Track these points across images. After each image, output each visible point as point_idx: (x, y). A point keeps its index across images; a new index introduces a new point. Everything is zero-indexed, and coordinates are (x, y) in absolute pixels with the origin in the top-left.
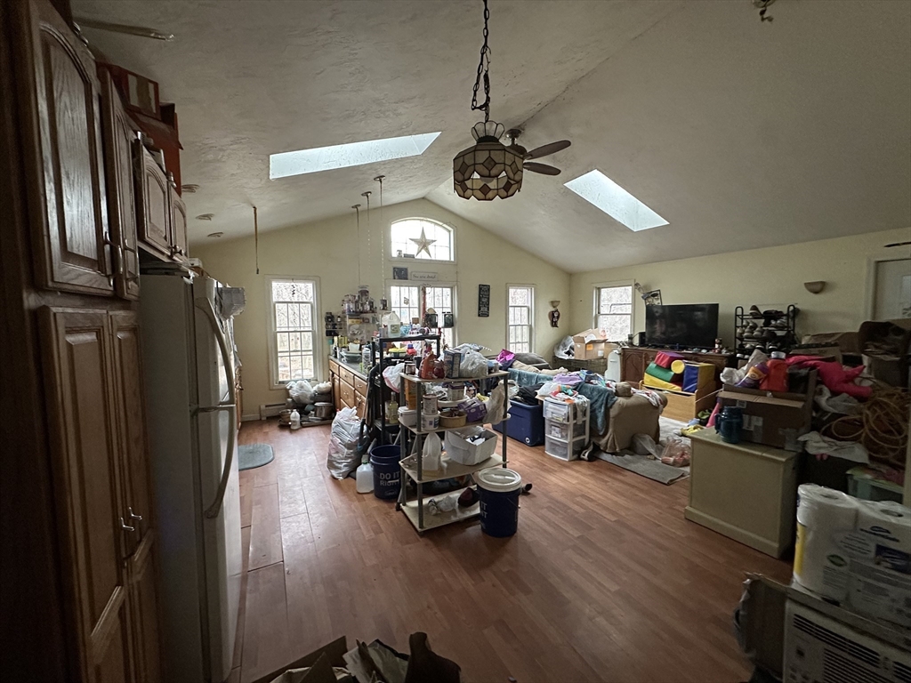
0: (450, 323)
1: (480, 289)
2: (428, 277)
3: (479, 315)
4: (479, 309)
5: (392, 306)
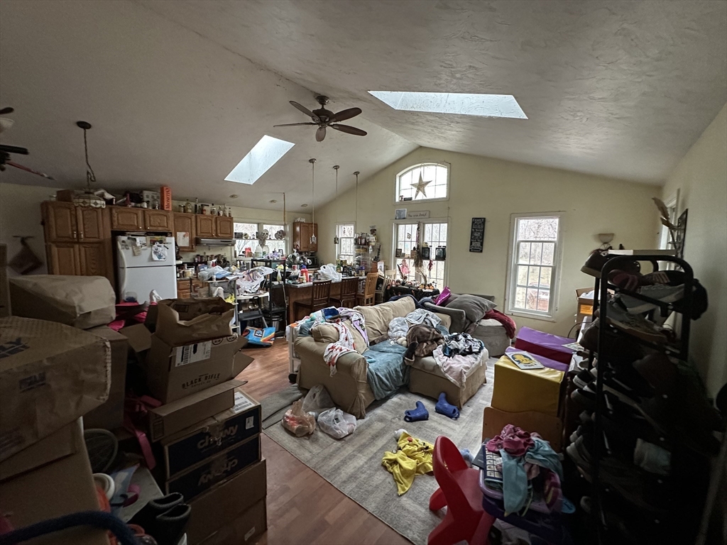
0: (442, 256)
1: (473, 222)
2: (420, 215)
3: (470, 251)
4: (471, 244)
5: (399, 240)
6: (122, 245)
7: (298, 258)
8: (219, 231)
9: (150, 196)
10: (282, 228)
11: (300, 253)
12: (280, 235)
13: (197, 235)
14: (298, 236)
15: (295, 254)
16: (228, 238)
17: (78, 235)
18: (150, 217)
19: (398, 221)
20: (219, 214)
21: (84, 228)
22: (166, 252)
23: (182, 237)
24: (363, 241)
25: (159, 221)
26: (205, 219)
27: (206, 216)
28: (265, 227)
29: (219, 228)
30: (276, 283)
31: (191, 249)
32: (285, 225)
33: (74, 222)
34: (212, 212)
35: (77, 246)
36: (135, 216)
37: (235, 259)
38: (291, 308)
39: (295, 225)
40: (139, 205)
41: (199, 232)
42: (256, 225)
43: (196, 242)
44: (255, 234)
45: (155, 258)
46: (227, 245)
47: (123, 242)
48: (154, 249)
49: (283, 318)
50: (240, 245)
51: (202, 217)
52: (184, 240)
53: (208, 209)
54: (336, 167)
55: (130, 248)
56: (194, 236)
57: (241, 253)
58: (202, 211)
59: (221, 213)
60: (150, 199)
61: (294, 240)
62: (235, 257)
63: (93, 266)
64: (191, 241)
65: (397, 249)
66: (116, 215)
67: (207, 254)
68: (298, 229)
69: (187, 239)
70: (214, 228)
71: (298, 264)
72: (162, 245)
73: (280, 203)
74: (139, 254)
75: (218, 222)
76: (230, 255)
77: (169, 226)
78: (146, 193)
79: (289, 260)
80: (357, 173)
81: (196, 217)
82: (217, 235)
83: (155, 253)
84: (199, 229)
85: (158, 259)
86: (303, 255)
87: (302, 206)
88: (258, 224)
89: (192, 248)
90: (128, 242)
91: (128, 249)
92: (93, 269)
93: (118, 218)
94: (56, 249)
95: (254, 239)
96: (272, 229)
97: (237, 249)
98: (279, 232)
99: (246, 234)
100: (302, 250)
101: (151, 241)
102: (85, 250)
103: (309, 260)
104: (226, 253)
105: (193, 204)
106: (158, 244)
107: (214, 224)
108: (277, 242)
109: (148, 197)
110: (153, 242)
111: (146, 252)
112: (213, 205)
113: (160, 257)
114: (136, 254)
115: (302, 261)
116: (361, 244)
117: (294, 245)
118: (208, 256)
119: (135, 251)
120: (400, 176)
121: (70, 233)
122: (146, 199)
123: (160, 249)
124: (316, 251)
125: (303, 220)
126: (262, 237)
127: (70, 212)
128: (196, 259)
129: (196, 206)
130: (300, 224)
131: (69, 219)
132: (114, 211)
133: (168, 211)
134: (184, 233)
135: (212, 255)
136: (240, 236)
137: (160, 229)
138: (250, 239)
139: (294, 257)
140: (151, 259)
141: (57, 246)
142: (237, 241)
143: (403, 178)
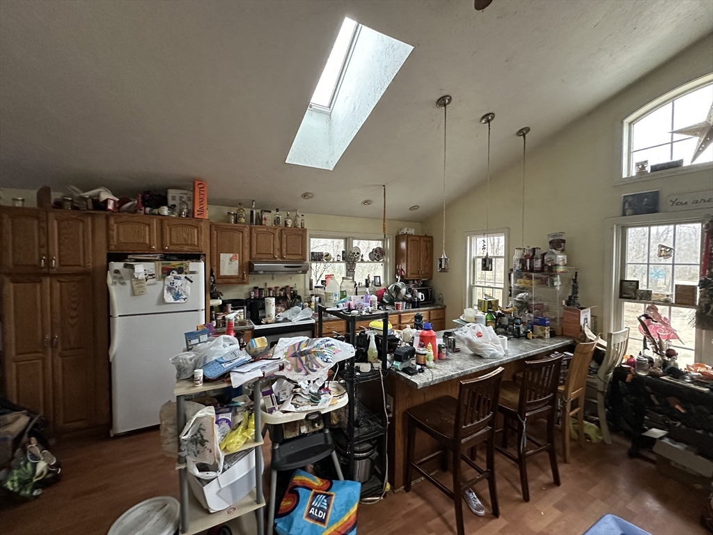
5: (628, 260)
6: (115, 277)
7: (404, 290)
8: (284, 250)
9: (177, 198)
10: (379, 244)
11: (406, 282)
12: (377, 255)
13: (251, 258)
14: (403, 255)
15: (399, 284)
16: (299, 261)
17: (48, 262)
18: (170, 229)
19: (624, 220)
20: (286, 224)
21: (60, 251)
22: (188, 288)
23: (227, 261)
24: (538, 264)
25: (185, 236)
26: (264, 233)
27: (268, 228)
28: (355, 243)
29: (284, 245)
30: (365, 367)
31: (239, 280)
32: (384, 241)
33: (43, 241)
34: (277, 221)
35: (48, 280)
36: (147, 228)
37: (310, 293)
38: (399, 426)
39: (398, 239)
40: (156, 211)
41: (254, 253)
42: (342, 242)
43: (248, 269)
44: (341, 255)
45: (169, 298)
46: (297, 273)
47: (117, 272)
48: (167, 283)
49: (381, 451)
50: (318, 271)
51: (260, 228)
52: (229, 265)
53: (269, 218)
54: (488, 118)
55: (128, 282)
56: (247, 259)
57: (319, 284)
58: (260, 221)
59: (290, 223)
60: (176, 202)
61: (397, 262)
62: (311, 289)
63: (73, 313)
64: (241, 268)
65: (622, 281)
66: (115, 227)
67: (268, 287)
68: (403, 245)
69: (236, 263)
70: (277, 245)
71: (404, 300)
72: (183, 276)
73: (378, 204)
74: (142, 293)
75: (284, 236)
76: (302, 287)
77: (202, 244)
78: (171, 193)
79: (389, 293)
80: (523, 132)
81: (251, 229)
82: (282, 258)
83: (170, 289)
84: (254, 248)
85: (173, 301)
86: (411, 286)
87: (411, 209)
88: (346, 239)
89: (243, 278)
90: (124, 271)
91: (124, 284)
92: (72, 318)
93: (118, 232)
94: (12, 285)
95: (338, 261)
96: (365, 247)
97: (313, 277)
98: (375, 251)
99: (328, 255)
100: (410, 277)
101: (163, 269)
102: (61, 286)
103: (420, 294)
104: (298, 283)
105: (248, 211)
106: (175, 273)
107: (277, 239)
108: (373, 264)
109: (174, 198)
110: (167, 272)
111: (155, 289)
112: (277, 210)
113: (177, 296)
114: (137, 292)
115: (409, 296)
116: (532, 270)
117: (396, 270)
118: (270, 289)
119: (135, 286)
120: (630, 124)
121: (37, 257)
122: (171, 202)
123: (178, 283)
124: (431, 278)
125: (412, 232)
126: (350, 259)
127: (39, 223)
128: (253, 294)
129: (252, 212)
130: (407, 237)
131: (36, 235)
132: (112, 221)
133: (201, 220)
134: (231, 255)
135: (276, 288)
136: (318, 257)
137: (186, 249)
138: (333, 262)
139: (397, 290)
140: (162, 301)
141: (13, 282)
142: (314, 265)
143: (636, 126)
